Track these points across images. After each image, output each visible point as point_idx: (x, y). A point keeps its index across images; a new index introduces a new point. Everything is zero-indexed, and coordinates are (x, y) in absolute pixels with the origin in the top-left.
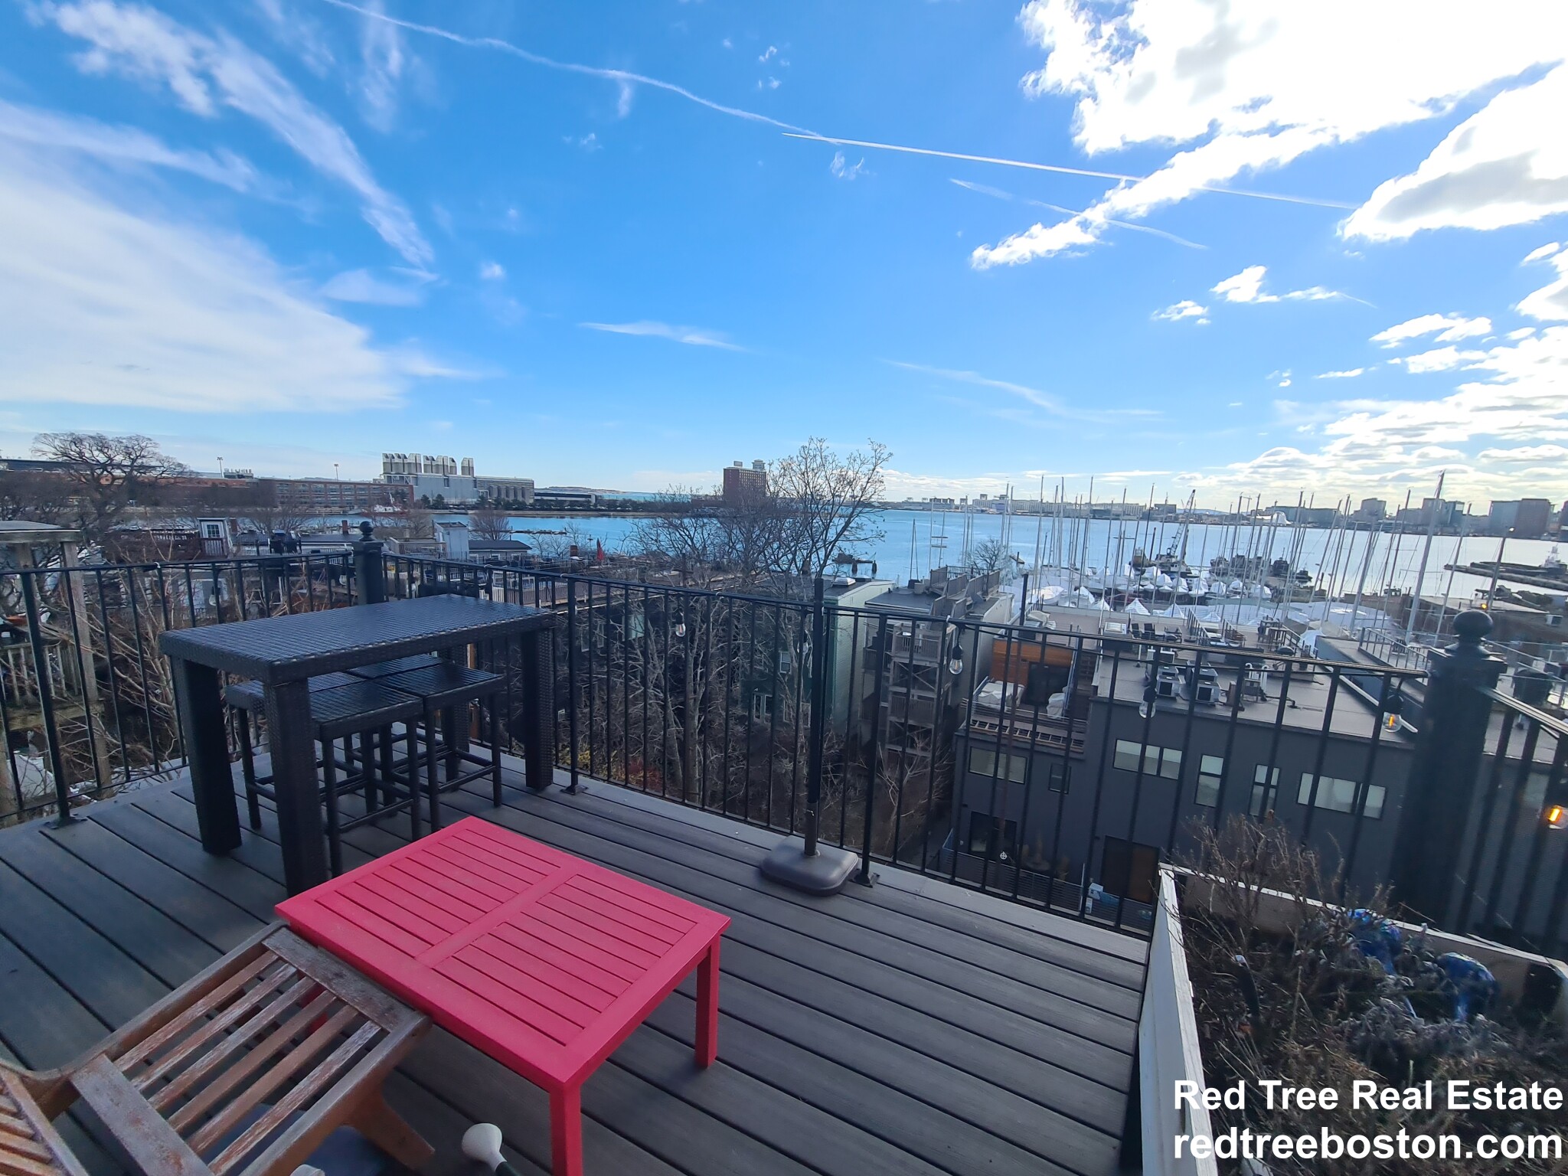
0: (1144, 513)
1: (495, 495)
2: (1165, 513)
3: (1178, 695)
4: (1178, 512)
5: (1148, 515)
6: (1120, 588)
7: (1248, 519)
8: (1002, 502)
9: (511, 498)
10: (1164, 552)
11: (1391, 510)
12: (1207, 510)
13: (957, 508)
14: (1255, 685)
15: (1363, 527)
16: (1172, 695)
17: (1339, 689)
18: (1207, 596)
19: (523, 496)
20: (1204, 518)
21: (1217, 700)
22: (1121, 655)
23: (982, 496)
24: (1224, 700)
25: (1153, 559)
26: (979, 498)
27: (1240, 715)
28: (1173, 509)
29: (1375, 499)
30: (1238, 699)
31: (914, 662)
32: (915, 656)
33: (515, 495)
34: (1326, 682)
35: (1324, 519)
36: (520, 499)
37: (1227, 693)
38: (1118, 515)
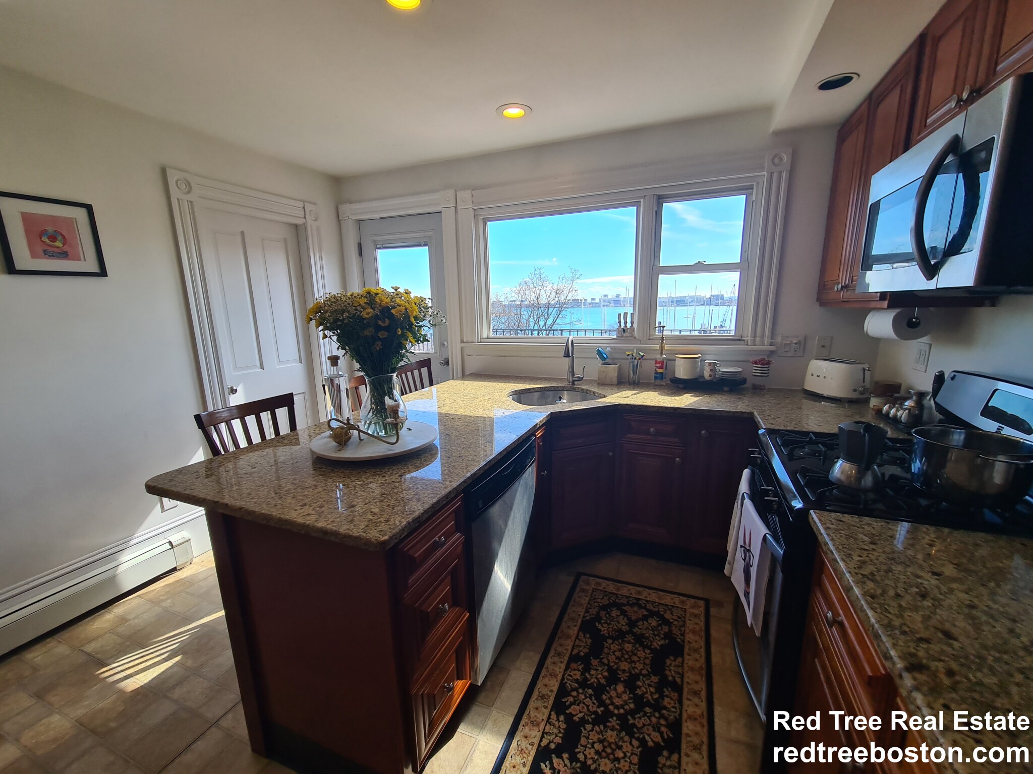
0: (704, 301)
5: (707, 302)
8: (617, 299)
23: (605, 295)
26: (603, 297)
28: (722, 297)
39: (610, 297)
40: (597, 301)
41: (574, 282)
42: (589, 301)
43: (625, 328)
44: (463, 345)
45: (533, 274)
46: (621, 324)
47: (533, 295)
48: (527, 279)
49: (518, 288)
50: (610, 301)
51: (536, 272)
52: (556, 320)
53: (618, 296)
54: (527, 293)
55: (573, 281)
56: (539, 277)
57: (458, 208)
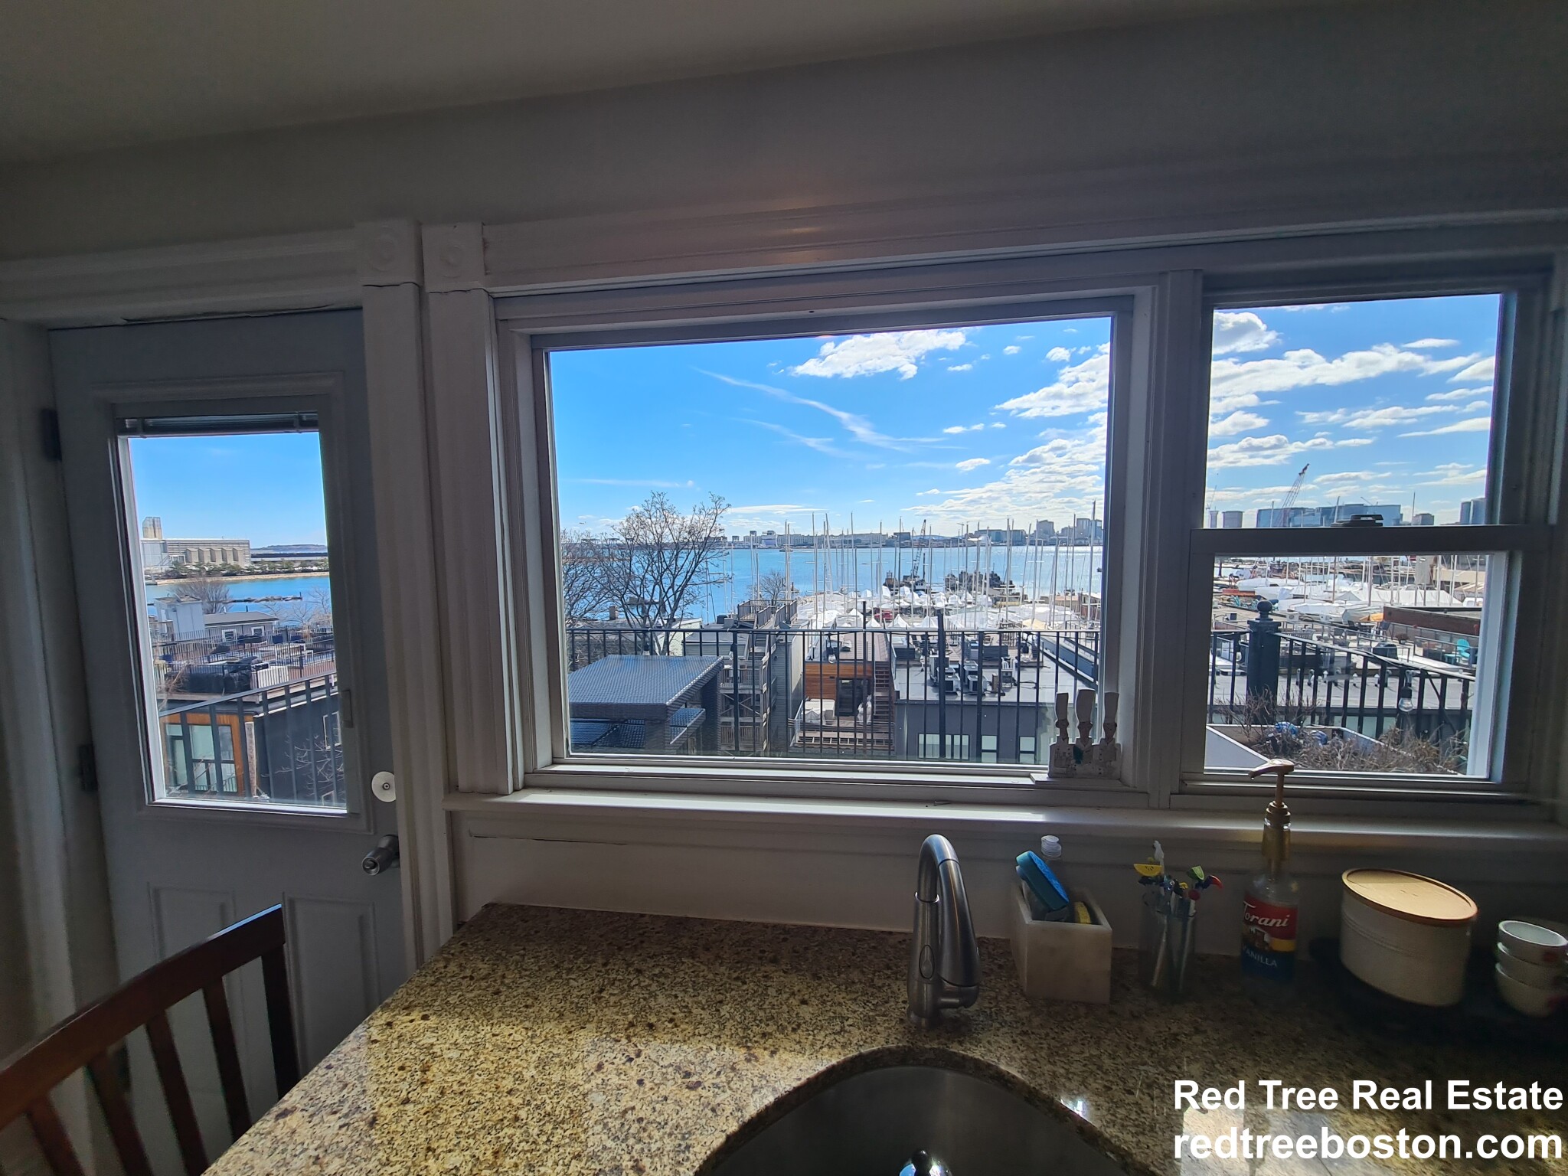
0: (887, 541)
1: (195, 559)
2: (903, 540)
3: (957, 690)
4: (910, 538)
5: (889, 543)
7: (962, 542)
8: (770, 537)
9: (219, 562)
11: (1058, 528)
13: (730, 545)
14: (1009, 674)
15: (1042, 543)
16: (954, 690)
17: (1060, 668)
18: (948, 607)
19: (236, 559)
21: (986, 690)
22: (911, 663)
23: (752, 532)
24: (990, 688)
25: (901, 580)
26: (749, 534)
27: (1003, 699)
28: (907, 536)
29: (1046, 521)
30: (1000, 687)
31: (739, 692)
32: (740, 686)
33: (224, 558)
34: (1053, 665)
36: (231, 562)
37: (991, 684)
39: (759, 534)
40: (741, 539)
41: (719, 516)
42: (730, 539)
43: (1082, 747)
44: (455, 805)
45: (650, 502)
46: (1069, 730)
47: (651, 537)
48: (638, 509)
49: (625, 525)
50: (760, 540)
51: (655, 499)
52: (690, 577)
53: (770, 533)
54: (640, 533)
55: (716, 515)
56: (659, 503)
57: (428, 288)
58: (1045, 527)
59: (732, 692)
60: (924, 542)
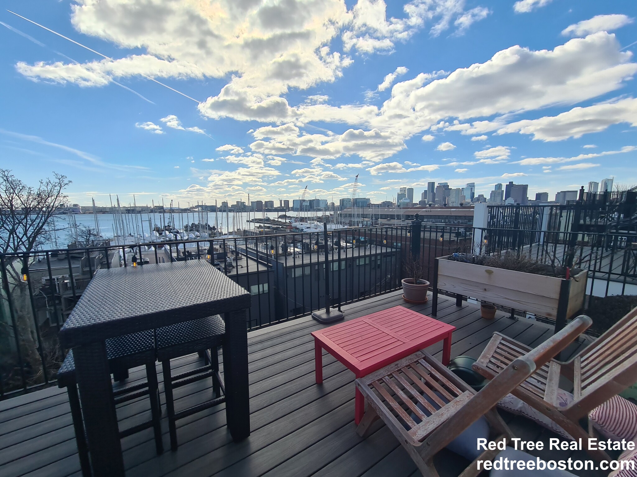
0: (151, 210)
2: (161, 210)
4: (164, 209)
6: (154, 241)
7: (190, 210)
10: (166, 225)
11: (230, 205)
12: (175, 208)
15: (224, 211)
18: (188, 239)
20: (175, 210)
25: (162, 228)
28: (162, 208)
29: (225, 202)
35: (213, 209)
38: (140, 211)
58: (225, 204)
59: (72, 295)
60: (172, 211)
